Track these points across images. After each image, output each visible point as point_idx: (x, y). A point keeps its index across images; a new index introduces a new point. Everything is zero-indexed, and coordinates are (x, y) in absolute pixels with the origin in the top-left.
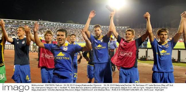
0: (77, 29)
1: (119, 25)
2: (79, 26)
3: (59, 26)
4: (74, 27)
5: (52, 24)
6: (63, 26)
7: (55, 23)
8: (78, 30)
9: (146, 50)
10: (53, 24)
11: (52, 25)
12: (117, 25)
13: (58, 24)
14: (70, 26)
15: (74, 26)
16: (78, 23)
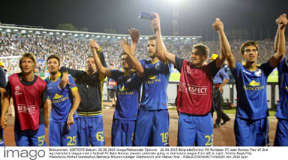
0: (82, 43)
1: (177, 33)
2: (87, 36)
3: (40, 35)
4: (77, 40)
5: (24, 32)
6: (51, 36)
7: (31, 30)
8: (86, 46)
9: (231, 86)
10: (27, 31)
11: (23, 34)
12: (175, 33)
13: (39, 33)
14: (66, 37)
15: (76, 35)
16: (85, 29)
